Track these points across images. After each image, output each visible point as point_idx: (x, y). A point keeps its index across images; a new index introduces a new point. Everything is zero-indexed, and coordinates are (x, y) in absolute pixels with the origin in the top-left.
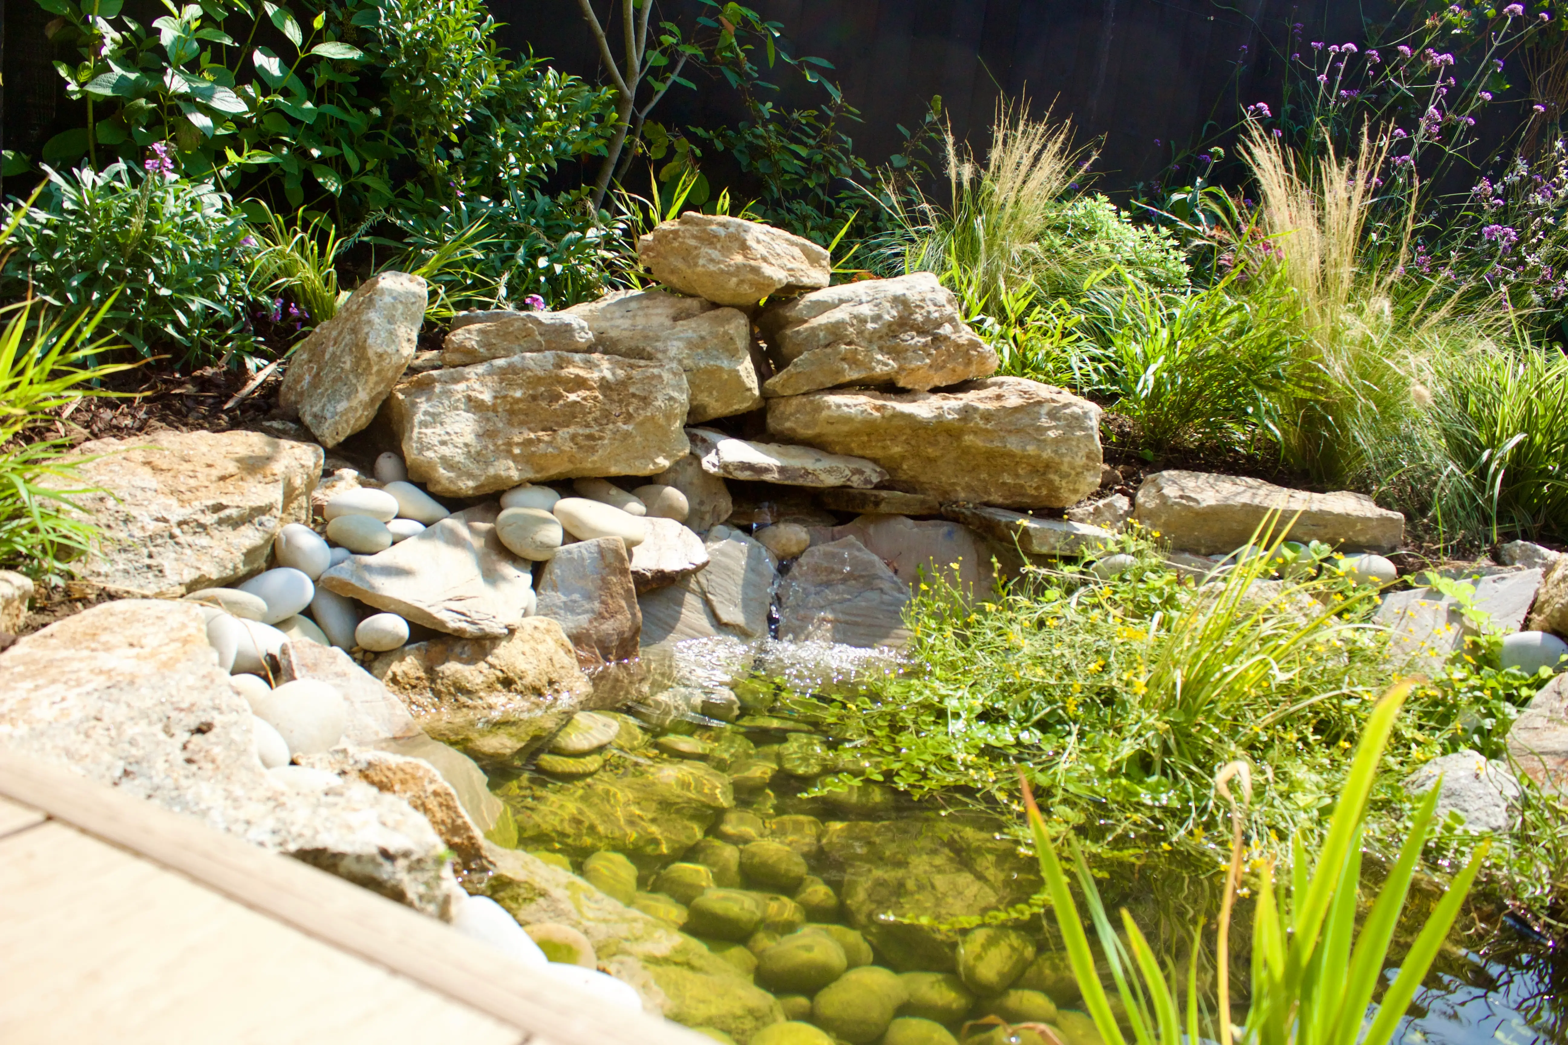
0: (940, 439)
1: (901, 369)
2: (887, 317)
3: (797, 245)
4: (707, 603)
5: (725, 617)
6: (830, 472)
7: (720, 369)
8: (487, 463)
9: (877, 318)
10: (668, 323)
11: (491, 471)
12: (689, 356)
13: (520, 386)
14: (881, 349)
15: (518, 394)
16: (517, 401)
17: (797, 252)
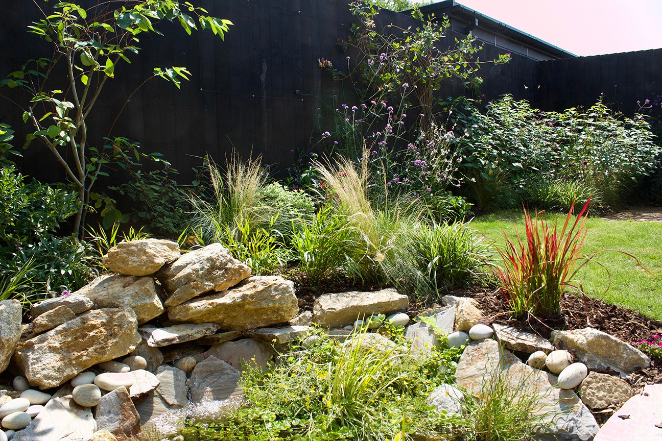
0: (236, 308)
1: (216, 285)
2: (206, 267)
4: (162, 399)
5: (171, 403)
6: (197, 333)
7: (146, 304)
8: (63, 372)
9: (202, 269)
10: (121, 289)
11: (65, 374)
12: (133, 302)
13: (70, 336)
14: (207, 280)
15: (70, 339)
16: (69, 342)
17: (166, 247)
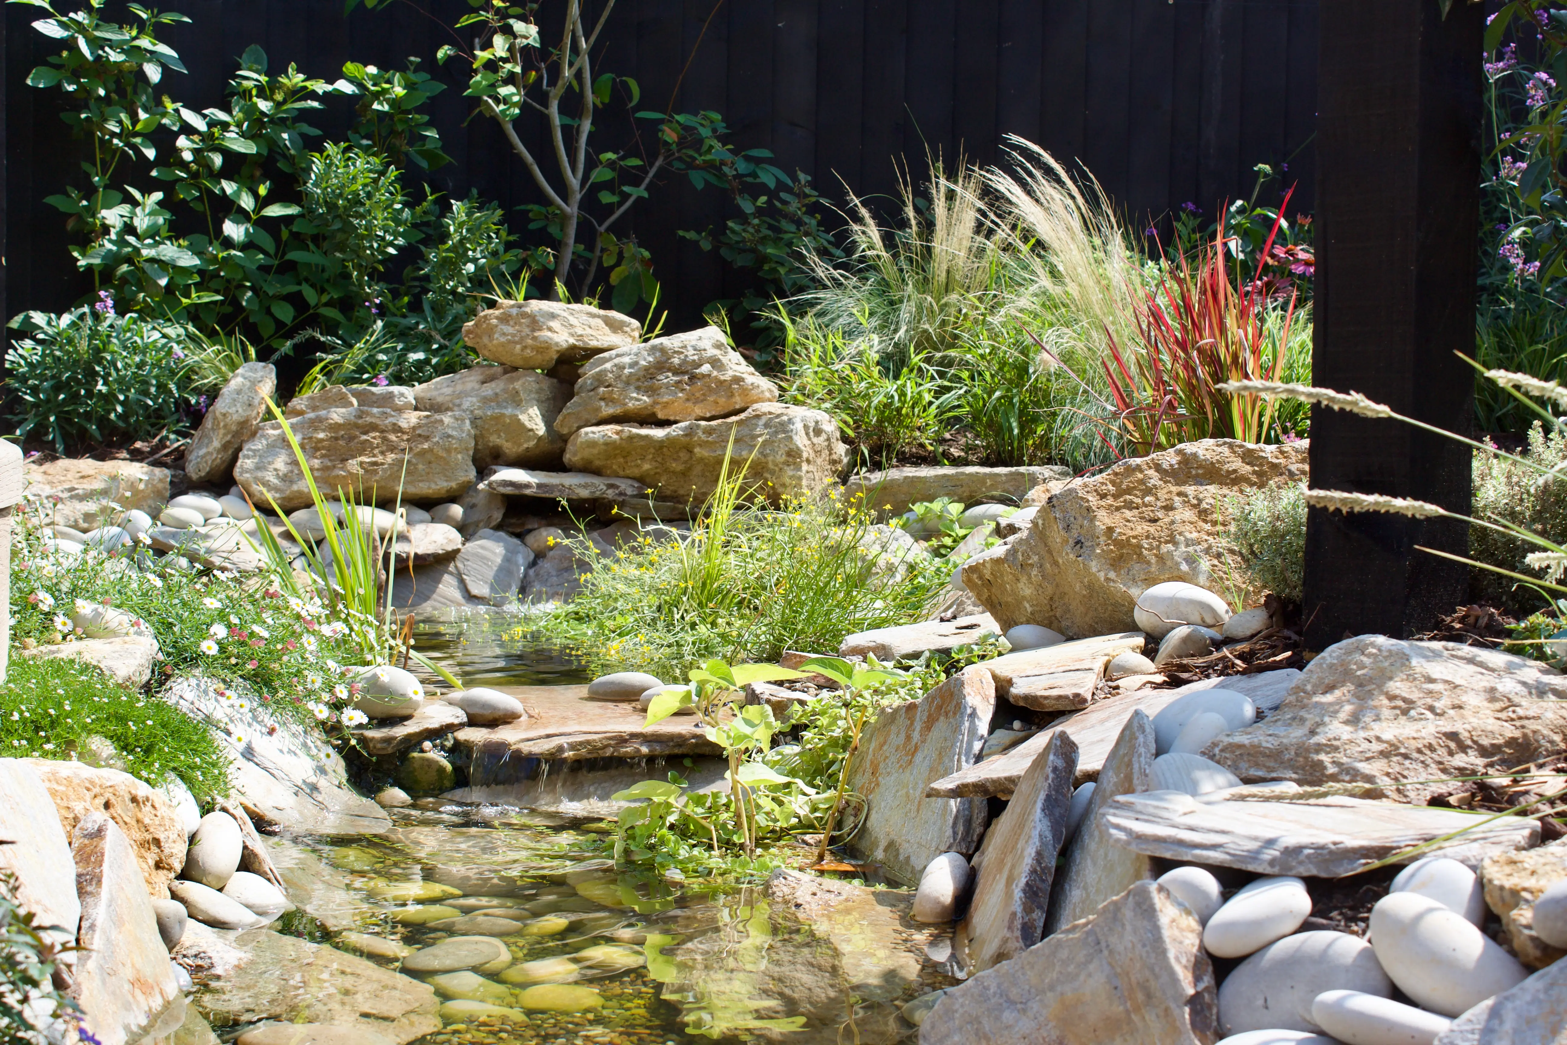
0: (681, 454)
1: (655, 403)
2: (643, 363)
3: (599, 316)
4: (462, 582)
5: (475, 591)
6: (585, 486)
7: (503, 415)
8: (292, 482)
9: (633, 365)
11: (295, 487)
12: (479, 408)
13: (324, 431)
14: (638, 389)
15: (321, 435)
16: (322, 440)
17: (600, 322)
